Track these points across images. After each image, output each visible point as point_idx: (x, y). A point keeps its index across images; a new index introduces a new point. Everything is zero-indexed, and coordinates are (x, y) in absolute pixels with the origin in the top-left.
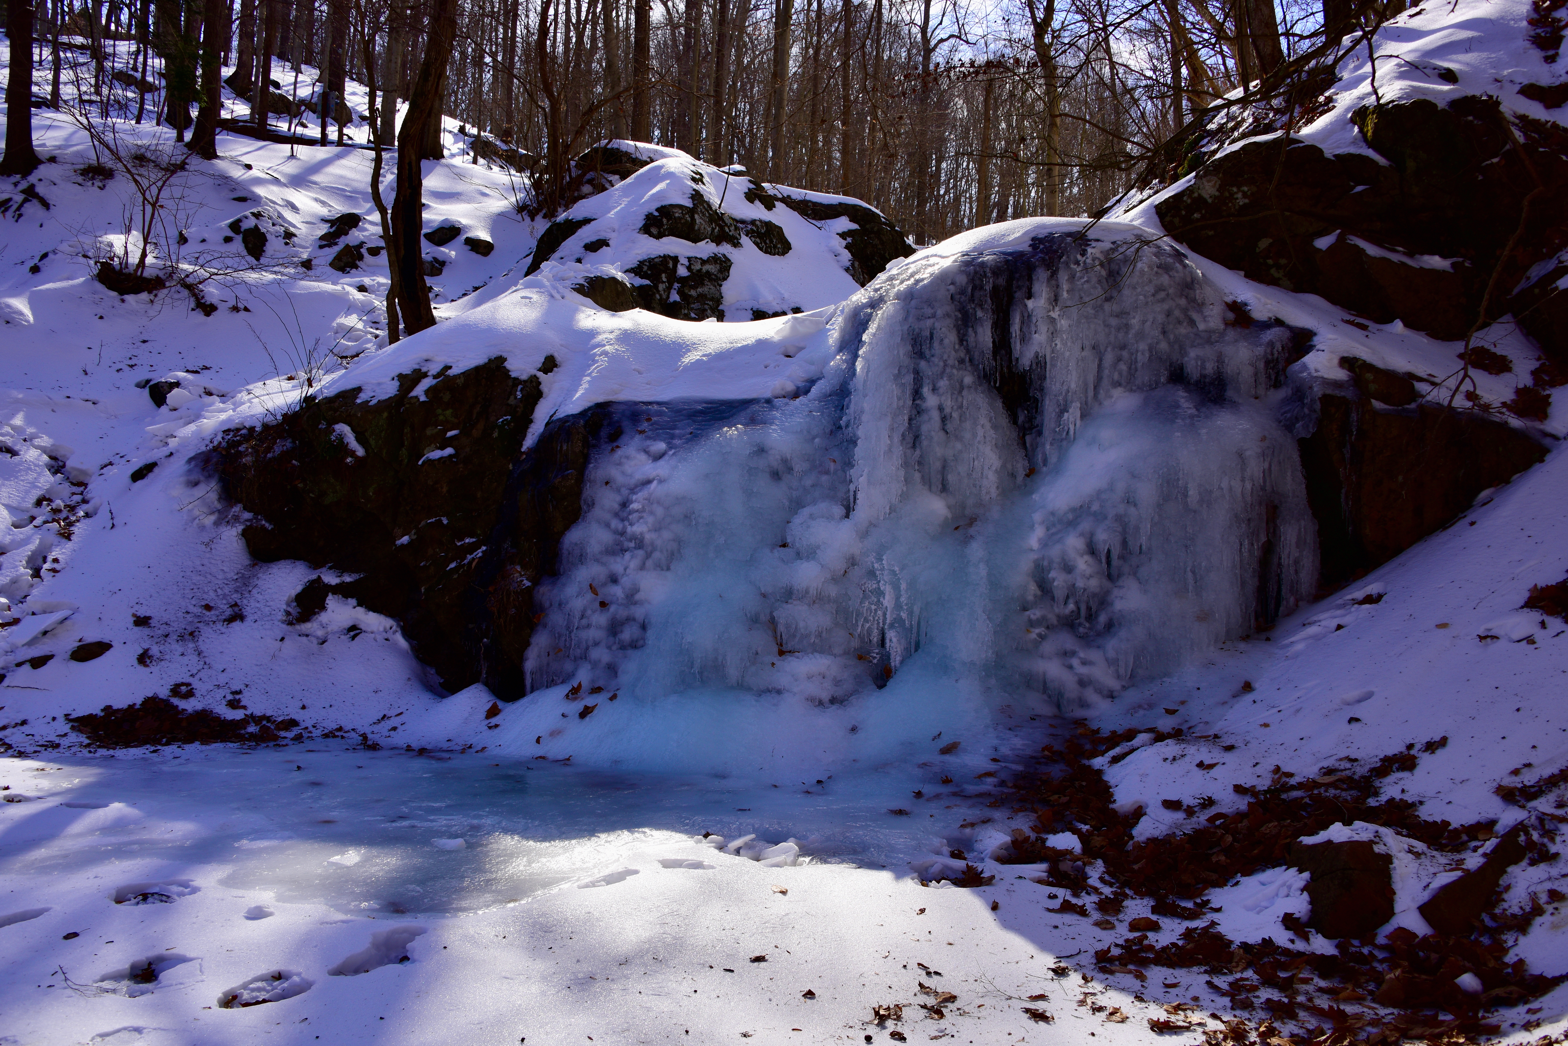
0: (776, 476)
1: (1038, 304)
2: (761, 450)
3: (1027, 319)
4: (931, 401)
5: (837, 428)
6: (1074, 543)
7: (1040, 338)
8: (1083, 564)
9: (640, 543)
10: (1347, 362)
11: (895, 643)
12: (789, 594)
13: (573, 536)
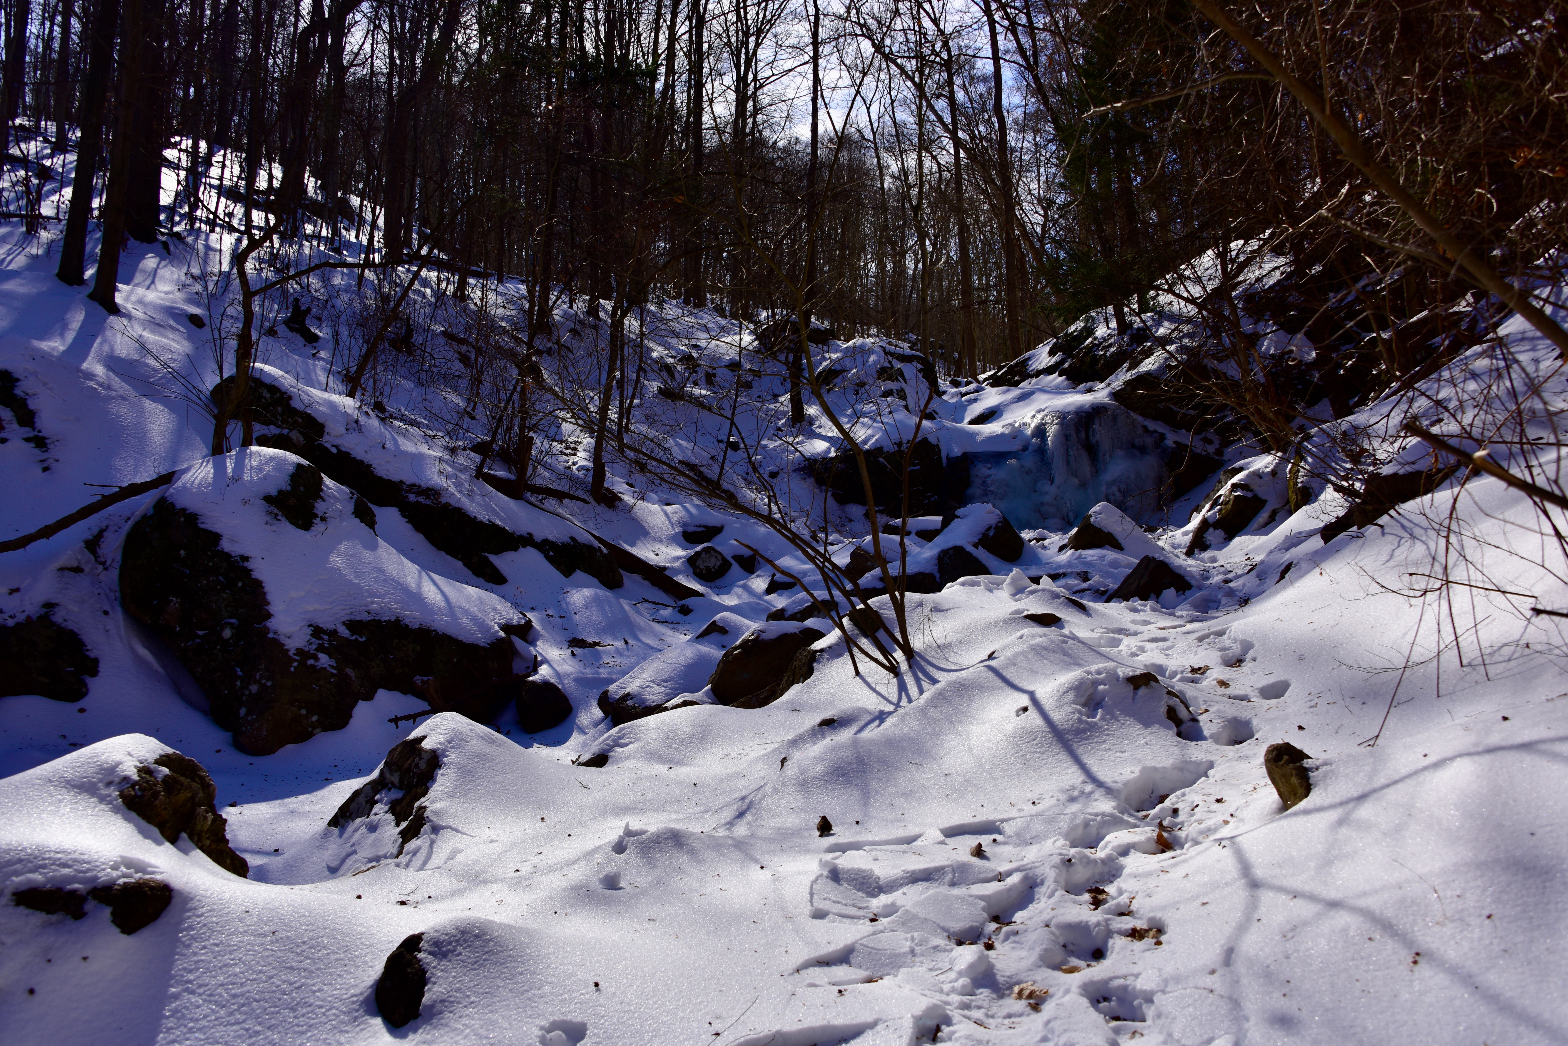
0: (1027, 473)
1: (1096, 426)
2: (1022, 466)
3: (1094, 430)
4: (1071, 453)
5: (1042, 460)
6: (1115, 489)
7: (1097, 436)
8: (1118, 494)
9: (992, 492)
10: (1175, 442)
11: (1071, 516)
12: (1042, 504)
13: (970, 491)
